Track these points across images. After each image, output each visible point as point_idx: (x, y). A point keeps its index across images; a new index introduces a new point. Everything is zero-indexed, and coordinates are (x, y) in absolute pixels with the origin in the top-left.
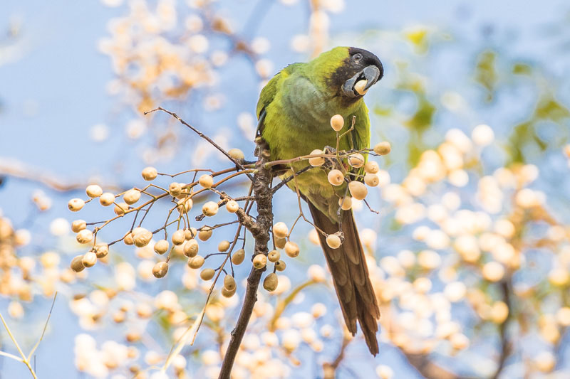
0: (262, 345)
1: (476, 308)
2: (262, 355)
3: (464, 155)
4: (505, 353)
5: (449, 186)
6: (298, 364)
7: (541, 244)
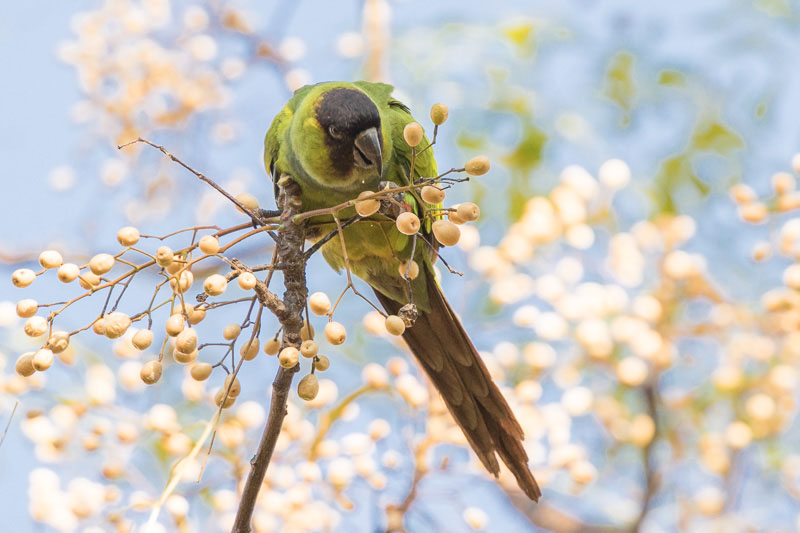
0: (300, 480)
1: (608, 424)
2: (298, 494)
3: (587, 203)
4: (651, 489)
5: (567, 249)
6: (351, 507)
7: (701, 330)
